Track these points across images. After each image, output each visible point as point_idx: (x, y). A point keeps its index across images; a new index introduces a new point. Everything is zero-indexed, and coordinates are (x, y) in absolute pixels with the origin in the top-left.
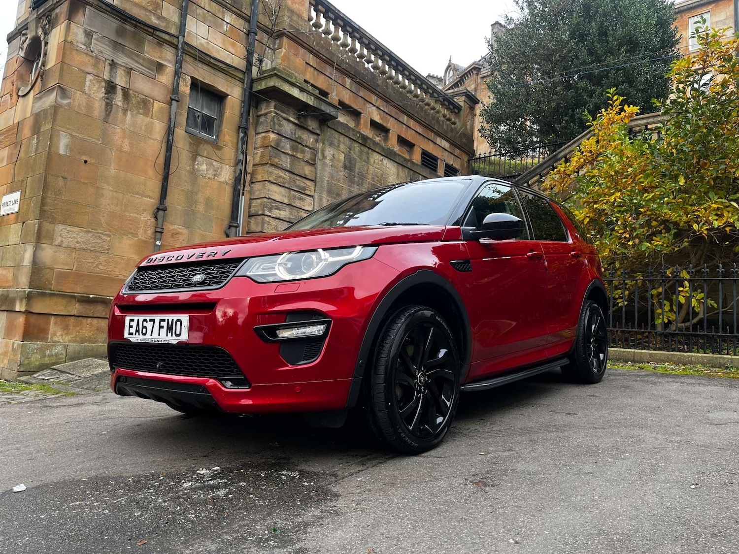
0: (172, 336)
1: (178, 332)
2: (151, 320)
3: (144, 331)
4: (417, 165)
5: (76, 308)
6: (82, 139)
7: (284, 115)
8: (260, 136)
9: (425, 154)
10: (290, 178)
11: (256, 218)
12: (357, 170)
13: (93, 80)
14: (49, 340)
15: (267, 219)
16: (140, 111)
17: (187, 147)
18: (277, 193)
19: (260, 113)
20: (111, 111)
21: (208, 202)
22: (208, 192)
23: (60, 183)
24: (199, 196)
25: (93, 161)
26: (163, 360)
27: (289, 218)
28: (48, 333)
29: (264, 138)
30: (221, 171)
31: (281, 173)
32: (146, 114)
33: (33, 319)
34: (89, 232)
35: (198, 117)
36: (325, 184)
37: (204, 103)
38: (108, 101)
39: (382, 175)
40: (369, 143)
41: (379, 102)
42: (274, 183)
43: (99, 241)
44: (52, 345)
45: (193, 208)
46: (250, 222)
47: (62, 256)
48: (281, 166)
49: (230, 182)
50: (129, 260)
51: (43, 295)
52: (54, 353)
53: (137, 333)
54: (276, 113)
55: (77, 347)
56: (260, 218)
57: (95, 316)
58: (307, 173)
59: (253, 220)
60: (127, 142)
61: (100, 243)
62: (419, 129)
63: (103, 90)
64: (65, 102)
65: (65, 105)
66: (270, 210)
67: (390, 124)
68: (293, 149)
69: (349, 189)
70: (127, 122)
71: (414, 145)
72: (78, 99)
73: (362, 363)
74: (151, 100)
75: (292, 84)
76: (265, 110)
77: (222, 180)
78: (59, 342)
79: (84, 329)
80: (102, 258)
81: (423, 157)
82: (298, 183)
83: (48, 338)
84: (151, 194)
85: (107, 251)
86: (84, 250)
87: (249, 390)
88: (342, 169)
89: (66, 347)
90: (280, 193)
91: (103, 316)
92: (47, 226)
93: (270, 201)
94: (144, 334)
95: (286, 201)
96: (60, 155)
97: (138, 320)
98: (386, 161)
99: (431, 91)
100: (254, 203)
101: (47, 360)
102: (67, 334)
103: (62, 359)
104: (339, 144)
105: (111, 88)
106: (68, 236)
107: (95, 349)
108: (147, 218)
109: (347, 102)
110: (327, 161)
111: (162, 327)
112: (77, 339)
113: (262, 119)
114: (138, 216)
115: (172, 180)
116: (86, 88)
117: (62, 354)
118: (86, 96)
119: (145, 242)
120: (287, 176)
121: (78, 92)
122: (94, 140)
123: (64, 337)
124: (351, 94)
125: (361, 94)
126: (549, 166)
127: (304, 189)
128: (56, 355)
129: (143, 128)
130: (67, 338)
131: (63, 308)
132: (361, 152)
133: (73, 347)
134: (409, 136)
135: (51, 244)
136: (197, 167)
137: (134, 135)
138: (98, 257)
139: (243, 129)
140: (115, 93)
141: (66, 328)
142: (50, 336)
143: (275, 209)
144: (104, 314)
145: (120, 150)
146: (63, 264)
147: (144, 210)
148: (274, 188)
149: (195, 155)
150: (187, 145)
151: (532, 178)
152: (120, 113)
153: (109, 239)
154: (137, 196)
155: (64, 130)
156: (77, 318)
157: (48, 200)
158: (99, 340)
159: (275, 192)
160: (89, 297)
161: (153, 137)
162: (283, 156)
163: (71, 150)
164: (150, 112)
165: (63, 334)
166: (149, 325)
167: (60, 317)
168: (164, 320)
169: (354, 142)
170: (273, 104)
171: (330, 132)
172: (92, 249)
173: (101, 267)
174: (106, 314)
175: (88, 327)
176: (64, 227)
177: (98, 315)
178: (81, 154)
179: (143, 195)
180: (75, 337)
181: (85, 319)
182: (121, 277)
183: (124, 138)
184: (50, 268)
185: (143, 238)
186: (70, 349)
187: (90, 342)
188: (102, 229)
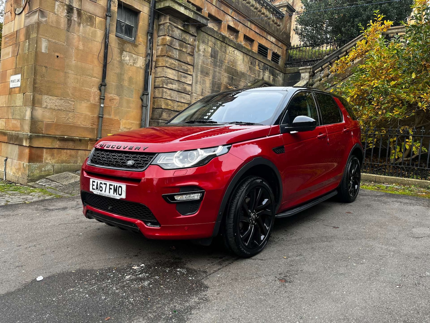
0: (117, 194)
1: (120, 193)
2: (104, 184)
3: (101, 189)
4: (256, 53)
5: (57, 144)
6: (55, 43)
7: (175, 24)
8: (161, 38)
9: (260, 46)
10: (179, 64)
11: (158, 89)
12: (219, 58)
13: (59, 5)
14: (43, 162)
15: (165, 90)
16: (88, 23)
17: (117, 46)
18: (171, 74)
19: (160, 23)
20: (71, 24)
21: (130, 79)
22: (130, 74)
23: (44, 70)
24: (125, 76)
25: (62, 56)
26: (112, 205)
27: (178, 89)
28: (43, 159)
29: (163, 39)
30: (138, 60)
31: (173, 61)
32: (92, 25)
33: (34, 151)
34: (62, 99)
35: (123, 26)
36: (200, 67)
37: (126, 17)
38: (69, 18)
39: (234, 60)
40: (226, 41)
41: (233, 14)
42: (169, 68)
43: (68, 105)
44: (45, 165)
45: (122, 83)
46: (155, 91)
47: (47, 114)
48: (173, 57)
49: (143, 67)
50: (86, 115)
51: (38, 137)
52: (47, 169)
53: (97, 190)
54: (170, 23)
55: (59, 166)
56: (161, 89)
57: (68, 148)
58: (189, 60)
59: (156, 90)
60: (81, 43)
61: (68, 106)
62: (257, 31)
63: (66, 11)
64: (44, 19)
65: (44, 22)
66: (167, 85)
67: (240, 28)
68: (180, 46)
69: (214, 70)
70: (80, 31)
71: (254, 40)
72: (51, 17)
73: (221, 214)
74: (94, 16)
75: (180, 5)
76: (163, 21)
77: (138, 66)
78: (49, 163)
79: (62, 155)
80: (70, 115)
81: (259, 48)
82: (183, 67)
83: (43, 161)
84: (97, 76)
85: (73, 111)
86: (60, 110)
87: (160, 228)
88: (210, 58)
89: (53, 166)
90: (173, 74)
91: (73, 148)
92: (38, 96)
93: (166, 79)
94: (101, 191)
95: (176, 79)
96: (43, 53)
97: (97, 182)
98: (236, 52)
99: (265, 5)
100: (158, 80)
101: (43, 173)
102: (53, 159)
103: (51, 172)
104: (208, 42)
105: (70, 9)
106: (51, 102)
107: (69, 167)
108: (95, 90)
109: (213, 14)
110: (201, 53)
111: (111, 189)
112: (59, 161)
113: (162, 27)
114: (90, 89)
115: (109, 67)
116: (56, 10)
117: (51, 170)
118: (56, 16)
119: (95, 105)
120: (176, 63)
121: (51, 13)
122: (62, 43)
123: (52, 160)
124: (216, 9)
125: (222, 9)
126: (336, 57)
127: (187, 71)
128: (48, 170)
129: (90, 34)
130: (53, 161)
131: (50, 144)
132: (221, 46)
134: (251, 35)
135: (41, 107)
136: (123, 58)
137: (85, 40)
138: (67, 115)
139: (150, 34)
140: (73, 13)
141: (52, 155)
142: (44, 160)
143: (170, 84)
144: (73, 147)
145: (77, 49)
146: (49, 119)
147: (93, 86)
148: (169, 71)
149: (122, 51)
150: (117, 44)
151: (325, 64)
152: (76, 25)
153: (74, 103)
154: (89, 77)
155: (44, 37)
156: (58, 149)
157: (38, 81)
158: (71, 162)
159: (170, 73)
160: (64, 138)
161: (97, 40)
162: (174, 50)
163: (49, 50)
164: (94, 24)
165: (51, 158)
166: (104, 186)
167: (49, 149)
168: (112, 185)
169: (217, 40)
170: (168, 17)
171: (202, 34)
172: (64, 109)
173: (70, 120)
174: (74, 147)
175: (64, 155)
176: (47, 97)
177: (70, 148)
178: (55, 52)
179: (92, 77)
180: (58, 160)
181: (63, 150)
182: (82, 126)
183: (79, 41)
184: (41, 121)
185: (93, 103)
186: (56, 167)
187: (66, 163)
188: (69, 97)
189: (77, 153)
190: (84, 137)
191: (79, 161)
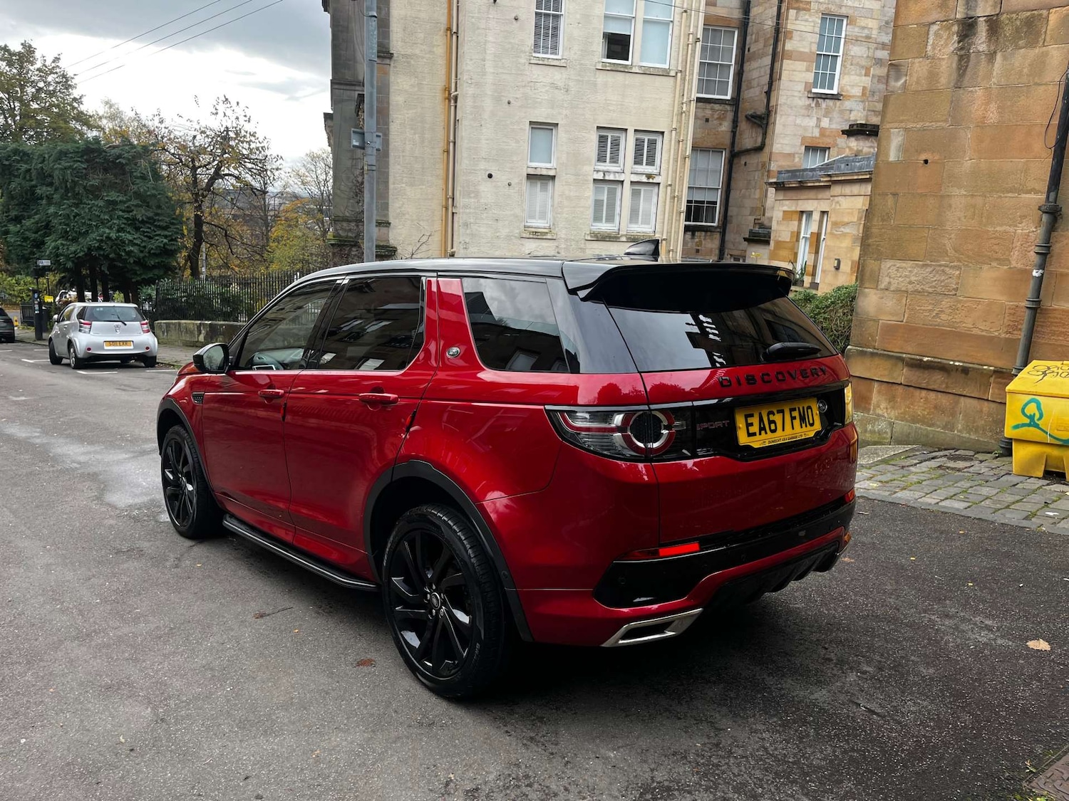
5: (903, 375)
6: (924, 129)
13: (939, 30)
14: (871, 412)
16: (1021, 42)
20: (967, 66)
23: (889, 204)
25: (938, 157)
28: (870, 404)
32: (1032, 43)
34: (927, 265)
38: (963, 52)
43: (943, 278)
44: (875, 419)
47: (890, 303)
50: (991, 303)
52: (876, 430)
55: (906, 428)
57: (931, 387)
60: (993, 107)
61: (944, 280)
63: (955, 38)
64: (900, 83)
65: (899, 88)
70: (995, 73)
72: (917, 71)
74: (1045, 12)
78: (883, 416)
79: (916, 404)
80: (946, 303)
83: (870, 409)
84: (1037, 186)
85: (954, 292)
86: (920, 292)
89: (891, 425)
91: (942, 390)
92: (872, 264)
96: (890, 163)
101: (869, 438)
102: (893, 408)
103: (887, 439)
105: (968, 28)
106: (898, 275)
107: (931, 436)
108: (1027, 229)
112: (907, 416)
114: (1012, 229)
116: (929, 48)
117: (886, 433)
118: (928, 62)
119: (1019, 271)
121: (917, 60)
122: (939, 124)
123: (889, 411)
128: (879, 432)
129: (1026, 70)
130: (893, 413)
131: (887, 373)
133: (901, 426)
135: (876, 288)
137: (1008, 92)
138: (939, 302)
140: (974, 34)
141: (892, 399)
142: (872, 407)
144: (944, 386)
145: (982, 125)
146: (891, 314)
147: (1023, 217)
152: (983, 63)
153: (958, 272)
154: (1010, 195)
155: (896, 125)
156: (905, 387)
157: (874, 230)
158: (938, 423)
160: (921, 360)
163: (905, 151)
164: (1040, 36)
165: (889, 407)
167: (886, 384)
172: (930, 290)
173: (943, 316)
174: (947, 387)
175: (922, 403)
176: (893, 264)
177: (935, 387)
178: (919, 152)
179: (1020, 191)
180: (904, 413)
181: (918, 391)
182: (975, 331)
183: (988, 103)
184: (874, 320)
185: (1019, 266)
186: (897, 428)
187: (923, 423)
188: (946, 259)
189: (957, 403)
190: (980, 362)
191: (960, 427)
